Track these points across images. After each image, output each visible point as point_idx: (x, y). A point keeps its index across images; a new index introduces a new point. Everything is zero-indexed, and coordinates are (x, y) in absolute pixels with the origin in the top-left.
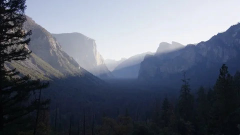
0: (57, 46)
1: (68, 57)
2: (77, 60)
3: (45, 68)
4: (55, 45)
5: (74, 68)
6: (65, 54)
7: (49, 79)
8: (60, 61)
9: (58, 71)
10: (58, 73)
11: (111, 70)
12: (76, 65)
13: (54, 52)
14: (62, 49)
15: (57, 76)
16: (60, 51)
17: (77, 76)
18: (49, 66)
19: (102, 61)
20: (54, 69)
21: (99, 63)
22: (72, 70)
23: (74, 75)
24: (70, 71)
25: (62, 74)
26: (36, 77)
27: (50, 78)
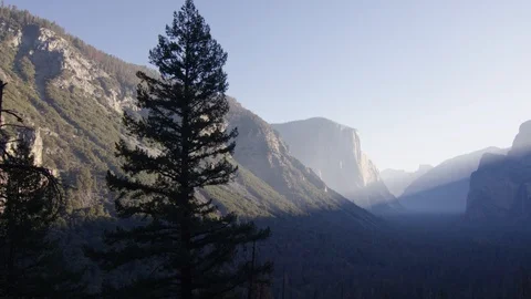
0: (282, 148)
1: (301, 167)
2: (320, 174)
3: (260, 192)
4: (276, 146)
5: (316, 192)
6: (296, 163)
7: (268, 214)
8: (288, 177)
9: (282, 197)
10: (284, 203)
11: (397, 195)
12: (321, 185)
13: (275, 160)
14: (289, 153)
15: (282, 207)
16: (288, 157)
17: (323, 208)
18: (266, 186)
19: (375, 173)
20: (275, 194)
21: (367, 179)
22: (312, 198)
23: (317, 206)
24: (306, 197)
25: (293, 204)
26: (245, 209)
27: (269, 211)
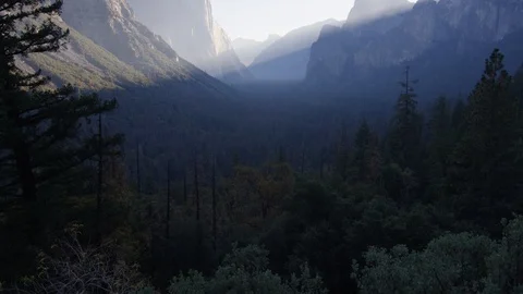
0: (124, 11)
1: (149, 35)
2: (170, 42)
3: (103, 61)
4: (118, 8)
5: (166, 61)
6: (143, 29)
7: (114, 86)
8: (135, 45)
9: (130, 68)
10: (132, 74)
11: (247, 65)
12: (171, 53)
13: (118, 25)
14: (135, 18)
15: (130, 78)
16: (132, 22)
17: (175, 78)
19: (227, 42)
20: (122, 64)
21: (219, 47)
22: (163, 67)
23: (167, 76)
24: (157, 67)
25: (142, 75)
26: (86, 82)
27: (116, 83)
